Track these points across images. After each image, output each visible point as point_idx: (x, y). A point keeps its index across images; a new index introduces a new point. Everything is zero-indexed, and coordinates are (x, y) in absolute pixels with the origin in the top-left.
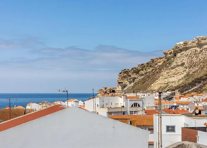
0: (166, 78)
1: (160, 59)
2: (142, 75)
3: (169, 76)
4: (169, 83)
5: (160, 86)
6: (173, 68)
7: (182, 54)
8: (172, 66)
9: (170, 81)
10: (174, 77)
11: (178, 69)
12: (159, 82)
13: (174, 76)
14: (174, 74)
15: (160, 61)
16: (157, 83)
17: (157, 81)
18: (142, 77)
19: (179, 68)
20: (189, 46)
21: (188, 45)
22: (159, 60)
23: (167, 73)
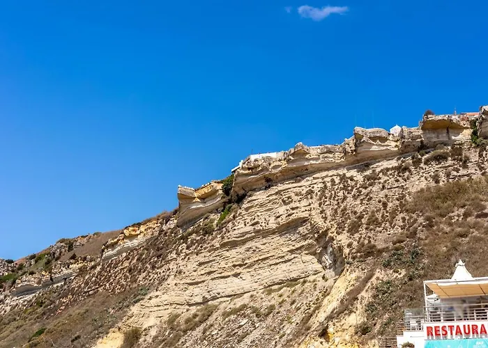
0: (197, 283)
1: (133, 226)
2: (28, 290)
3: (209, 273)
4: (214, 298)
5: (169, 311)
6: (233, 245)
7: (276, 193)
8: (233, 235)
9: (219, 291)
10: (236, 275)
11: (262, 247)
12: (165, 297)
13: (238, 271)
14: (240, 265)
15: (133, 233)
16: (154, 301)
17: (154, 294)
18: (29, 297)
19: (265, 240)
20: (312, 162)
21: (308, 160)
22: (131, 229)
23: (200, 264)
